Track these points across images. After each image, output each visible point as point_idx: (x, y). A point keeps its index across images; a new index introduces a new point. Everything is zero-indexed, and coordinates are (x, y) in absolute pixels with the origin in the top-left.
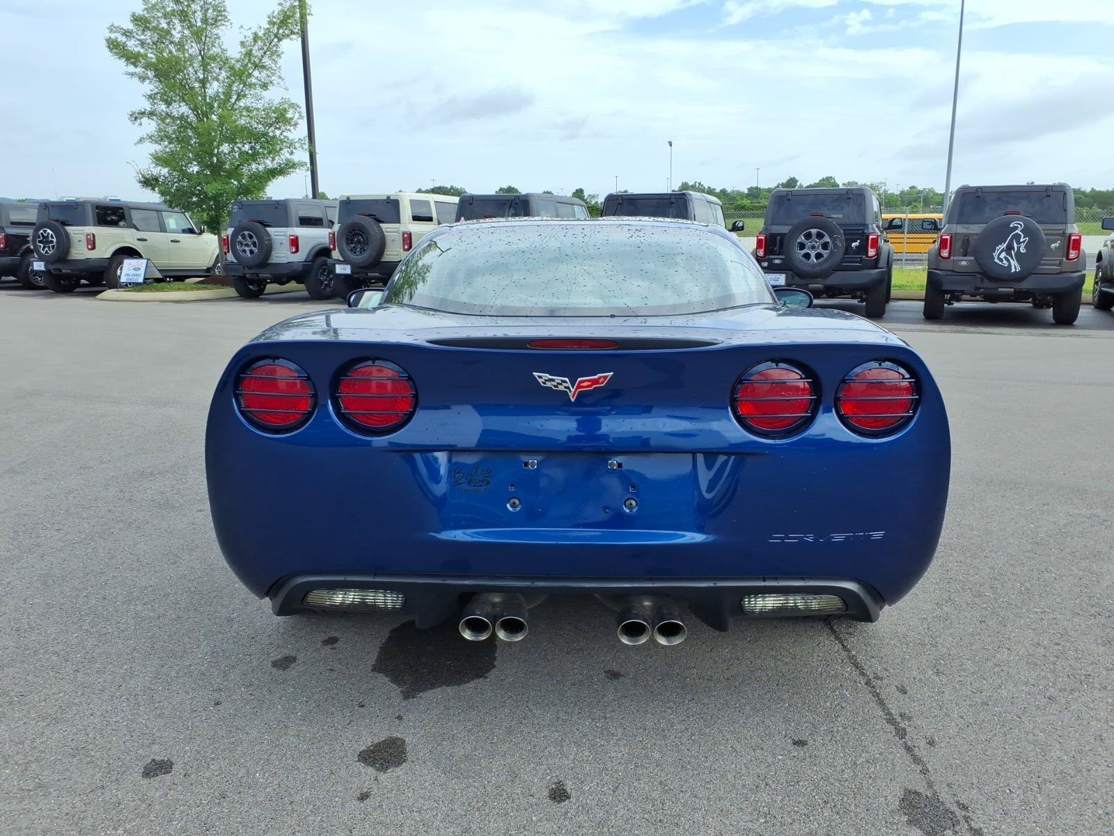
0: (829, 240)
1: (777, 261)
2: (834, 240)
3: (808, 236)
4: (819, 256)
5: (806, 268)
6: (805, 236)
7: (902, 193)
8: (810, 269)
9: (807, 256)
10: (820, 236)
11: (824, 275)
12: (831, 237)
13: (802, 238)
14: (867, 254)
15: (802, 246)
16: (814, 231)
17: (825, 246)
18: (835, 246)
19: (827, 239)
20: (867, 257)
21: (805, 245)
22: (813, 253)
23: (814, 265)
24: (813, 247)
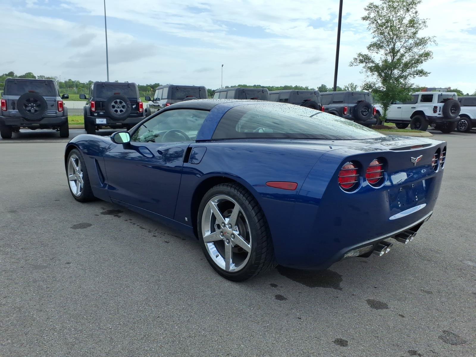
0: (125, 105)
1: (101, 113)
2: (127, 104)
3: (116, 103)
4: (121, 111)
5: (115, 116)
6: (114, 102)
7: (66, 82)
8: (118, 117)
9: (116, 111)
10: (121, 103)
11: (124, 119)
12: (126, 103)
13: (113, 104)
14: (139, 110)
15: (114, 107)
16: (118, 100)
17: (123, 107)
18: (128, 107)
19: (124, 104)
20: (139, 112)
21: (115, 106)
22: (119, 110)
23: (120, 115)
24: (118, 107)
